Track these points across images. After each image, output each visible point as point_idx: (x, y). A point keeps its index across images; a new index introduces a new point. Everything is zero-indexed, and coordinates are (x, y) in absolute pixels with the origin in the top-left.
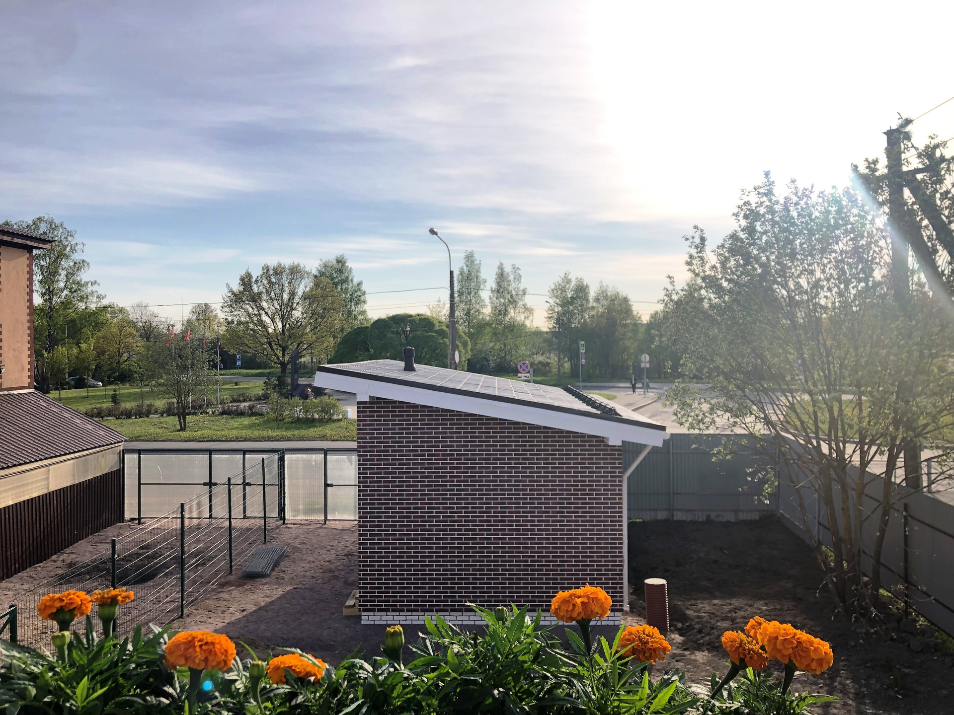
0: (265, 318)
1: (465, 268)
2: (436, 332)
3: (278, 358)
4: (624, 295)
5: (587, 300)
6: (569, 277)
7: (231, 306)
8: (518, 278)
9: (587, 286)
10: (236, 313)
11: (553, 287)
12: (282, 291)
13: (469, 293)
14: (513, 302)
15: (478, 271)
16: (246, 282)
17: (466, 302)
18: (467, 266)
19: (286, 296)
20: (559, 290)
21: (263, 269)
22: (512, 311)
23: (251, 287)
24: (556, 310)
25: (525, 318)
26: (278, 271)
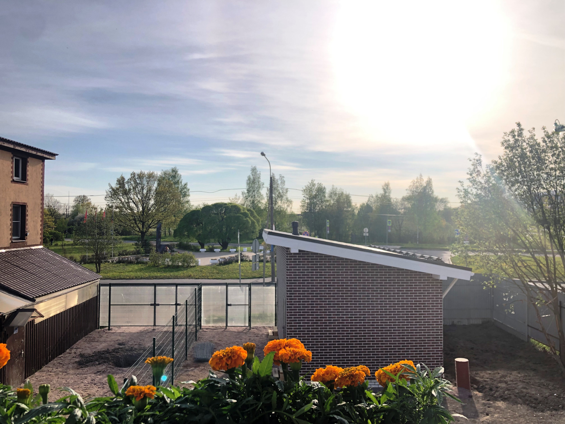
0: (132, 205)
1: (251, 176)
2: (242, 213)
3: (140, 229)
4: (348, 193)
5: (325, 196)
6: (314, 182)
7: (111, 197)
8: (283, 182)
9: (324, 188)
10: (115, 201)
11: (305, 188)
12: (143, 188)
13: (254, 191)
14: (280, 196)
15: (259, 178)
16: (121, 182)
17: (252, 197)
18: (252, 175)
19: (145, 191)
20: (308, 190)
21: (131, 174)
22: (280, 202)
23: (124, 185)
24: (307, 202)
25: (287, 206)
26: (141, 176)
